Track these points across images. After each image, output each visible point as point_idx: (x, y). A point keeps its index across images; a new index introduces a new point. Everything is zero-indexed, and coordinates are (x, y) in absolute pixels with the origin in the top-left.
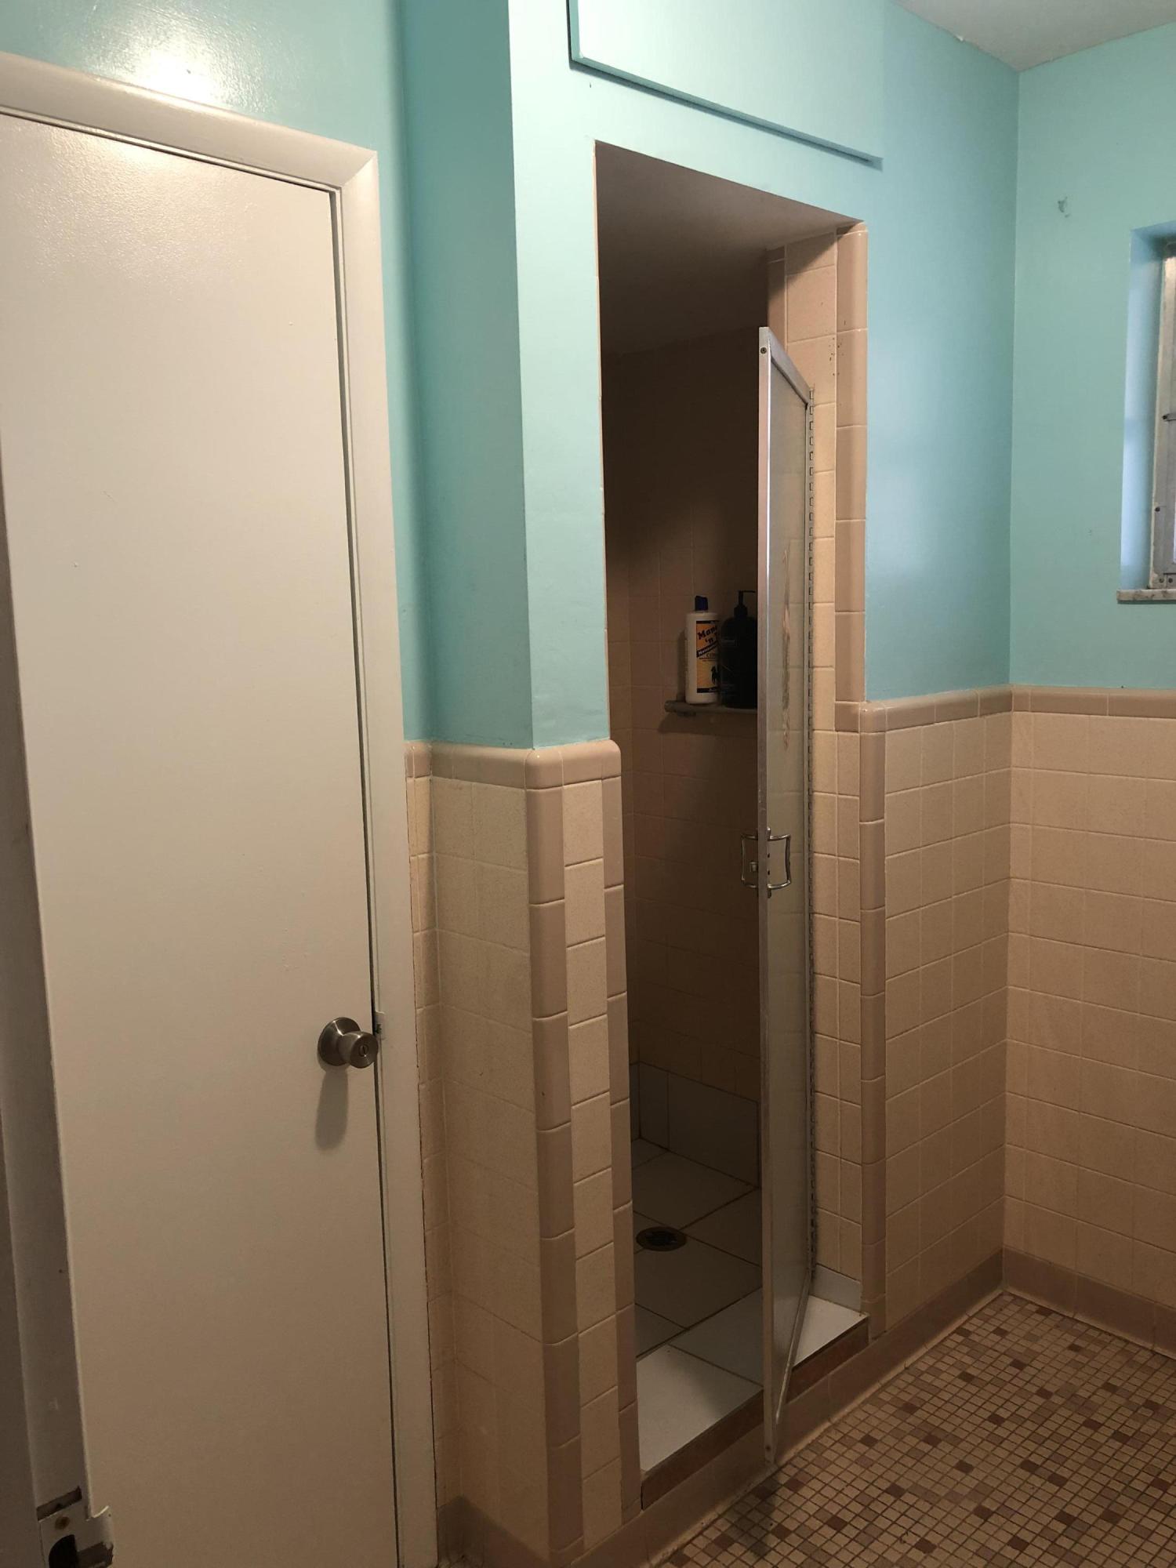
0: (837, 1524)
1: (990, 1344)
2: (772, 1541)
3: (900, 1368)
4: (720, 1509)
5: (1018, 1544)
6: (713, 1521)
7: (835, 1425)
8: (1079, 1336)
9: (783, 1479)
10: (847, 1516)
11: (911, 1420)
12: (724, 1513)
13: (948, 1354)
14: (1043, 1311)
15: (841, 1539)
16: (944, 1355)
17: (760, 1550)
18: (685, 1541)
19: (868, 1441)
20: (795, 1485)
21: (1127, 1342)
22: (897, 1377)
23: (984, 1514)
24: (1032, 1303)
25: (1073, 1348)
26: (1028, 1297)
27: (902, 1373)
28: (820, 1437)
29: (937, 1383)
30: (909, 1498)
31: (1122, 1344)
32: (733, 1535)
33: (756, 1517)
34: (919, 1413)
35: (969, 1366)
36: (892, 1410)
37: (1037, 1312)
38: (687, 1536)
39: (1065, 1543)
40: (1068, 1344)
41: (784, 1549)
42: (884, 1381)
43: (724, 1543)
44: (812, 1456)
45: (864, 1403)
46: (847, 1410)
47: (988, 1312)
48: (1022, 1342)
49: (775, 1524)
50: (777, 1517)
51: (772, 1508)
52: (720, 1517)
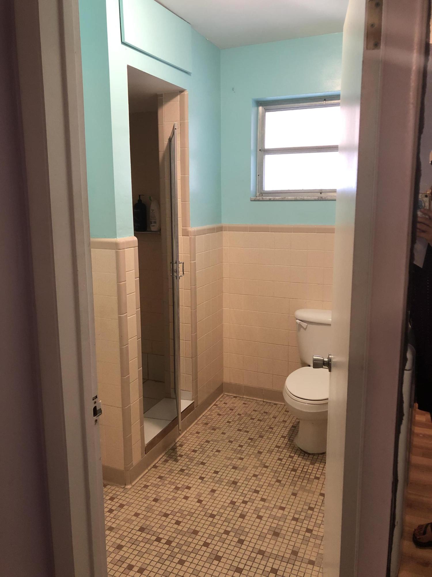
0: (195, 451)
1: (223, 406)
2: (179, 458)
3: (202, 415)
4: (163, 454)
5: (241, 446)
6: (162, 457)
7: (188, 431)
8: (245, 401)
9: (178, 445)
10: (197, 449)
11: (207, 426)
12: (164, 455)
13: (213, 411)
14: (235, 397)
15: (197, 454)
16: (212, 411)
17: (176, 460)
18: (156, 463)
19: (198, 433)
20: (181, 446)
21: (257, 400)
22: (201, 418)
23: (231, 442)
24: (232, 396)
25: (244, 404)
26: (231, 394)
27: (202, 417)
28: (185, 434)
29: (212, 417)
30: (212, 442)
31: (256, 401)
32: (168, 458)
33: (173, 454)
34: (209, 424)
35: (219, 412)
36: (202, 425)
37: (234, 397)
38: (156, 461)
39: (252, 444)
40: (243, 403)
41: (182, 459)
42: (198, 419)
43: (166, 461)
44: (184, 439)
45: (194, 425)
46: (190, 427)
47: (221, 399)
48: (231, 405)
49: (179, 455)
50: (179, 453)
51: (177, 452)
52: (163, 456)
